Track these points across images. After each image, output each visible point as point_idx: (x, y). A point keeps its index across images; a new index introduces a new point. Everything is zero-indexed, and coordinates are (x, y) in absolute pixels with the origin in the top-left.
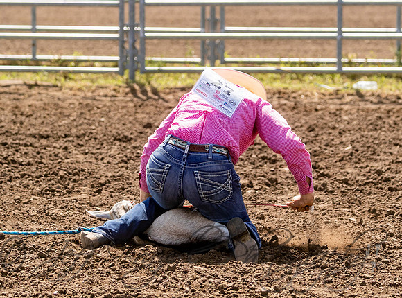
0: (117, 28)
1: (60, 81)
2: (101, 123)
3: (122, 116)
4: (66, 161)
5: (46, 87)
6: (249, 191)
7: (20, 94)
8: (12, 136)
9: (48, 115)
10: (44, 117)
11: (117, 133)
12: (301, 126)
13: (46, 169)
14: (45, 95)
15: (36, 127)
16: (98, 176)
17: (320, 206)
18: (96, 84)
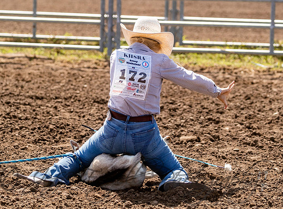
0: (99, 15)
1: (53, 55)
2: (84, 89)
3: (101, 84)
4: (56, 117)
5: (43, 60)
6: (197, 145)
7: (22, 65)
8: (15, 97)
9: (43, 81)
10: (40, 83)
11: (96, 97)
12: (240, 96)
13: (40, 123)
14: (41, 66)
15: (33, 91)
16: (79, 129)
17: (251, 158)
18: (81, 58)
